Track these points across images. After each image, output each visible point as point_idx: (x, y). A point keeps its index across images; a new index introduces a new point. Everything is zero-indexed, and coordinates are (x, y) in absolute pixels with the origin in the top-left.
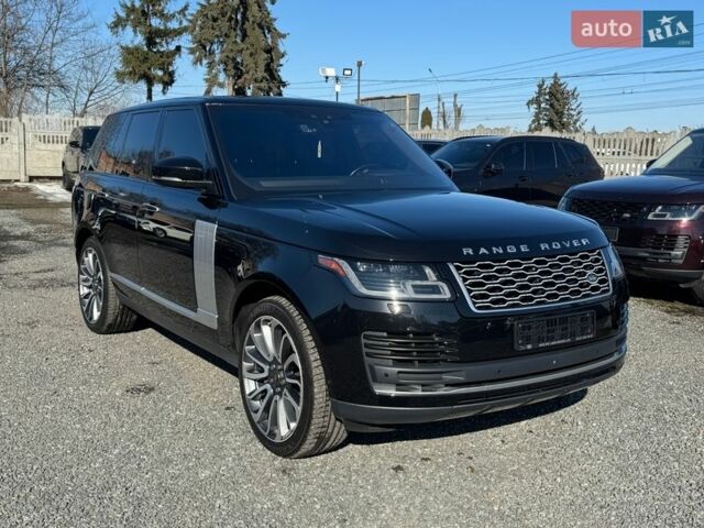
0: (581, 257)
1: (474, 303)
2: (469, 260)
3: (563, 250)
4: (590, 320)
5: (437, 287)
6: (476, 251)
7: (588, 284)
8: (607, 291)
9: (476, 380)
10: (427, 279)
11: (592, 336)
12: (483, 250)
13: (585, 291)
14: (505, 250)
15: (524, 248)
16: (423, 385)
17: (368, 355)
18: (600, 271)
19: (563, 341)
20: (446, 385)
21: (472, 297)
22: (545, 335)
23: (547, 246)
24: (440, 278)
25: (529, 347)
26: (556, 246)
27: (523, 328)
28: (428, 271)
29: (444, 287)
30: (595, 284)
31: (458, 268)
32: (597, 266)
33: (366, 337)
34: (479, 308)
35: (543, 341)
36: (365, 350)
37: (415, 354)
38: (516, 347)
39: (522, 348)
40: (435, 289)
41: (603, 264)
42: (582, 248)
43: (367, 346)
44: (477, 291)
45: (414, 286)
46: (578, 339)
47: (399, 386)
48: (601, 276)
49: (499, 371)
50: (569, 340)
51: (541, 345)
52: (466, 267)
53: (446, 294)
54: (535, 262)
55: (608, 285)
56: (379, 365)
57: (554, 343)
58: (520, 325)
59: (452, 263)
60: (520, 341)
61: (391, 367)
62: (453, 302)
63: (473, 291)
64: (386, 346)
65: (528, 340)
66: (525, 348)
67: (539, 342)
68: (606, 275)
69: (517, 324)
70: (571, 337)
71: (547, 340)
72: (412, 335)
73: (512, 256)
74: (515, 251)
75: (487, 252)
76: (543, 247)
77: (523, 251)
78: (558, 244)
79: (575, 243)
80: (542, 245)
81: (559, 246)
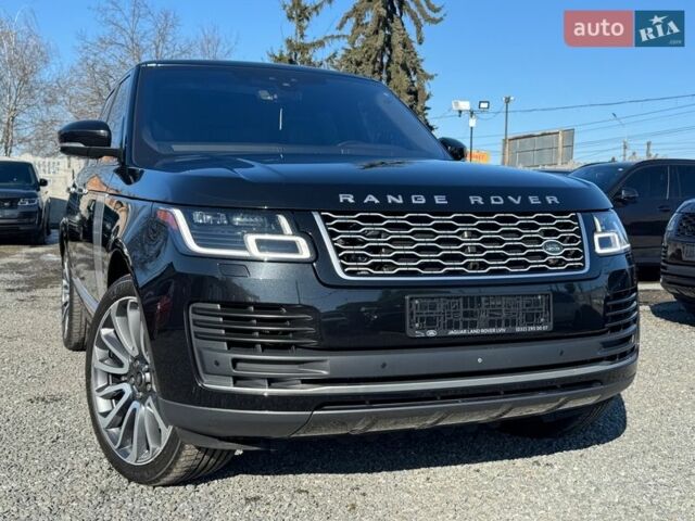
0: (539, 219)
1: (343, 266)
2: (346, 209)
4: (543, 306)
5: (293, 243)
6: (359, 197)
7: (544, 256)
8: (580, 268)
9: (347, 376)
10: (280, 231)
11: (545, 328)
12: (371, 198)
13: (535, 263)
14: (407, 199)
15: (439, 200)
16: (270, 379)
17: (198, 335)
18: (572, 240)
19: (492, 331)
21: (340, 258)
22: (461, 318)
23: (480, 200)
24: (299, 229)
25: (432, 333)
27: (422, 307)
28: (283, 221)
29: (302, 243)
30: (558, 256)
31: (326, 219)
32: (566, 233)
33: (195, 311)
34: (349, 273)
35: (457, 328)
36: (193, 328)
37: (257, 333)
38: (409, 332)
39: (419, 334)
41: (578, 232)
42: (544, 207)
43: (195, 323)
44: (350, 250)
46: (518, 329)
47: (237, 380)
48: (571, 247)
49: (384, 365)
50: (503, 330)
51: (452, 332)
52: (340, 219)
53: (305, 252)
54: (454, 219)
55: (583, 261)
56: (209, 349)
57: (476, 331)
58: (417, 302)
59: (320, 212)
60: (417, 325)
61: (224, 351)
62: (311, 263)
63: (343, 250)
64: (219, 323)
65: (431, 323)
66: (423, 335)
67: (450, 328)
68: (581, 246)
69: (411, 299)
70: (507, 325)
71: (465, 327)
72: (252, 308)
73: (419, 208)
74: (424, 201)
75: (377, 201)
76: (472, 200)
77: (437, 202)
78: (500, 198)
79: (533, 200)
80: (471, 198)
81: (502, 202)
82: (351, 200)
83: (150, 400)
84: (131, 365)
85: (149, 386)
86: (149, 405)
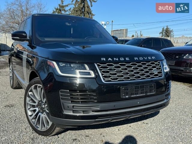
0: (151, 63)
1: (104, 79)
2: (104, 63)
3: (144, 60)
4: (154, 87)
5: (89, 73)
6: (107, 59)
7: (153, 73)
8: (162, 76)
9: (105, 109)
10: (86, 69)
11: (154, 93)
12: (110, 59)
13: (152, 76)
14: (119, 59)
15: (127, 59)
16: (83, 111)
17: (62, 99)
18: (159, 69)
19: (142, 95)
20: (93, 111)
21: (103, 77)
22: (134, 92)
23: (137, 59)
24: (91, 69)
25: (127, 97)
26: (141, 58)
27: (125, 89)
28: (86, 66)
29: (92, 72)
30: (156, 73)
31: (98, 65)
32: (158, 67)
33: (61, 92)
34: (105, 81)
35: (133, 95)
36: (61, 97)
37: (80, 99)
38: (121, 97)
39: (124, 97)
40: (89, 74)
41: (160, 66)
42: (152, 60)
43: (61, 95)
44: (105, 74)
45: (80, 72)
46: (148, 94)
47: (74, 111)
48: (159, 71)
49: (115, 106)
50: (144, 94)
51: (132, 96)
52: (102, 65)
53: (93, 75)
54: (131, 64)
55: (162, 74)
56: (66, 103)
57: (138, 95)
58: (123, 88)
59: (96, 63)
60: (123, 95)
61: (70, 104)
62: (95, 78)
63: (104, 74)
64: (69, 95)
65: (127, 94)
66: (125, 97)
67: (132, 95)
68: (161, 70)
69: (122, 88)
70: (145, 93)
71: (135, 95)
72: (78, 91)
73: (122, 61)
74: (123, 60)
75: (111, 60)
76: (135, 59)
77: (127, 60)
78: (142, 58)
79: (149, 58)
80: (135, 58)
81: (142, 59)
82: (104, 60)
83: (44, 113)
84: (38, 103)
85: (44, 109)
86: (44, 114)
